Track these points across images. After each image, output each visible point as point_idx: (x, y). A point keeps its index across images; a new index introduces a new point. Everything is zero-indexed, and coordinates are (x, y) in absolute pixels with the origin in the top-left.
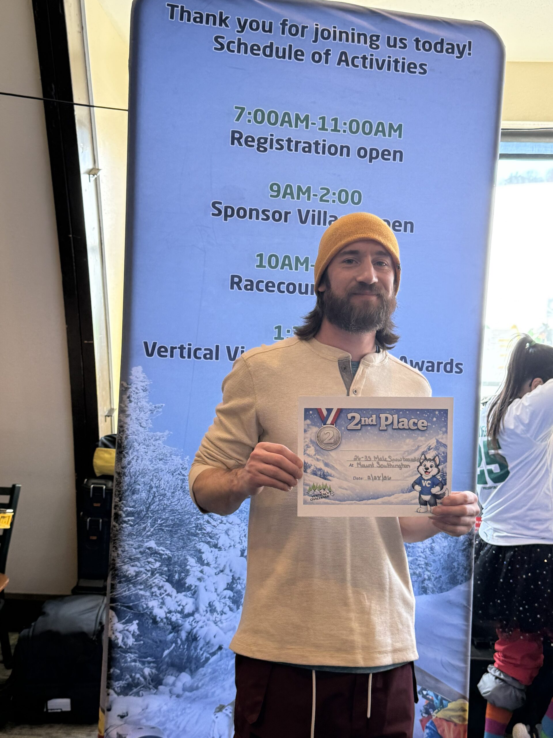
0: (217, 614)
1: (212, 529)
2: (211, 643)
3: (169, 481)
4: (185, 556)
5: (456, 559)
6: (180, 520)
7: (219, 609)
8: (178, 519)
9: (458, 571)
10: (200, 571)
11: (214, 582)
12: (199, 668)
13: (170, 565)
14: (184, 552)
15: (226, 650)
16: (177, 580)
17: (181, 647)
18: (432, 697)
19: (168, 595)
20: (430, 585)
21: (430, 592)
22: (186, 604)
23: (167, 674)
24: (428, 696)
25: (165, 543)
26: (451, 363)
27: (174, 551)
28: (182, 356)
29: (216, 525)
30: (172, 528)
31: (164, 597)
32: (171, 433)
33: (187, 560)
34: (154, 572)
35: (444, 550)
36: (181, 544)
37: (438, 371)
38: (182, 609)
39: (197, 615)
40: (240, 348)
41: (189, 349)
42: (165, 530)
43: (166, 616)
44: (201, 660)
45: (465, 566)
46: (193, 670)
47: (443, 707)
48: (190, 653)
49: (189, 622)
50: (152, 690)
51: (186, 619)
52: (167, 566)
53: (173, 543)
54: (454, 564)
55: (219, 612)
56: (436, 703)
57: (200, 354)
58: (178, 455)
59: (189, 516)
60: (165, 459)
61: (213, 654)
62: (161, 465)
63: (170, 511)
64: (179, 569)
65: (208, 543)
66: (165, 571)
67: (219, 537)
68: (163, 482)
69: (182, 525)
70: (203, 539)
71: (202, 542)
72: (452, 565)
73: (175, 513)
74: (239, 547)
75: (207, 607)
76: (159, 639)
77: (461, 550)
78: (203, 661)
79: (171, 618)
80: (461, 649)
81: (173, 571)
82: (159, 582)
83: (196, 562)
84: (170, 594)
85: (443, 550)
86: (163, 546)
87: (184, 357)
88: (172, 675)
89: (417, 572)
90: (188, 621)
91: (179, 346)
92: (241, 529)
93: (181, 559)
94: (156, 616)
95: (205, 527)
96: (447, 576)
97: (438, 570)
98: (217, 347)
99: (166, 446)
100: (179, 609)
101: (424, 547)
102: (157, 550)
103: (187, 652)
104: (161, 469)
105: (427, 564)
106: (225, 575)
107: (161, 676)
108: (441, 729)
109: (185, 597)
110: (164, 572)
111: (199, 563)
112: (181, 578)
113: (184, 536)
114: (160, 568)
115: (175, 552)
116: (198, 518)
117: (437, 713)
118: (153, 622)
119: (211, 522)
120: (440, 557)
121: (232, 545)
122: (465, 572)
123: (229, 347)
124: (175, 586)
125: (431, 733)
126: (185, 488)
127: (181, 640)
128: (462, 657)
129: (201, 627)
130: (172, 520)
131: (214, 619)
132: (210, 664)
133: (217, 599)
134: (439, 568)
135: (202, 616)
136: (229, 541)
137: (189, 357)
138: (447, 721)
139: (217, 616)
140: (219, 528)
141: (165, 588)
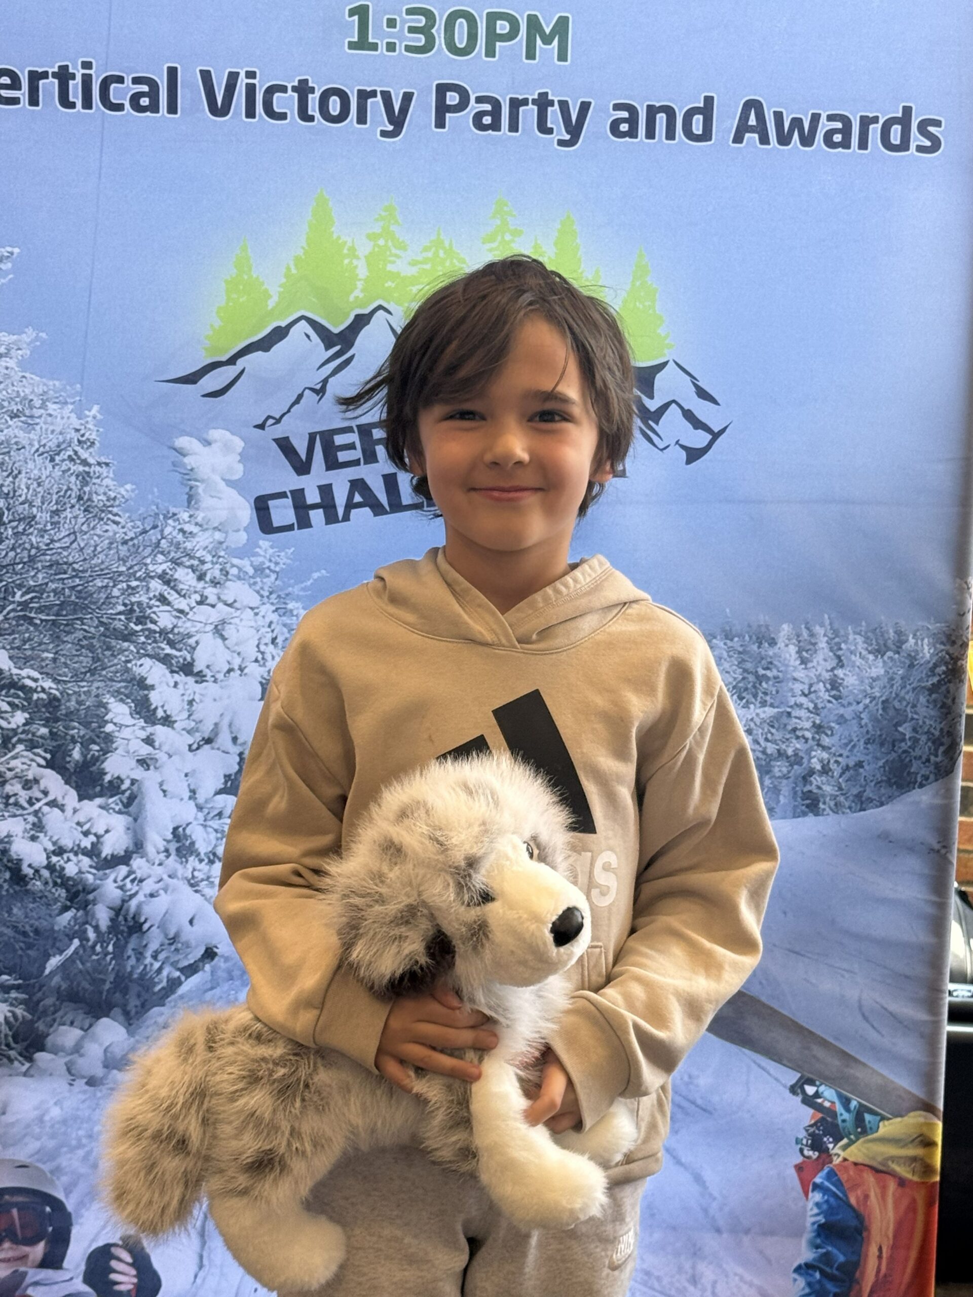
0: (197, 862)
1: (175, 621)
2: (183, 938)
3: (44, 477)
4: (97, 696)
5: (910, 715)
6: (80, 592)
7: (203, 847)
8: (72, 588)
9: (913, 747)
10: (143, 740)
11: (186, 771)
12: (149, 1010)
13: (57, 720)
14: (96, 684)
15: (227, 959)
16: (78, 761)
17: (98, 948)
18: (833, 1103)
19: (53, 804)
20: (828, 789)
21: (828, 809)
22: (107, 831)
23: (58, 1020)
24: (819, 1101)
25: (39, 656)
26: (905, 120)
27: (64, 681)
28: (66, 103)
29: (187, 609)
30: (57, 615)
31: (40, 808)
32: (43, 335)
33: (106, 708)
34: (12, 738)
35: (872, 688)
36: (86, 661)
37: (863, 145)
38: (92, 844)
39: (137, 862)
40: (242, 75)
41: (87, 81)
42: (38, 622)
43: (49, 863)
44: (155, 984)
45: (937, 733)
46: (133, 1013)
47: (865, 1132)
48: (124, 967)
49: (115, 881)
50: (16, 1063)
51: (107, 871)
52: (47, 722)
53: (63, 660)
54: (900, 729)
55: (202, 856)
56: (844, 1121)
57: (120, 93)
58: (66, 403)
59: (106, 581)
60: (27, 412)
61: (191, 970)
62: (16, 431)
63: (51, 566)
64: (82, 733)
65: (166, 660)
66: (41, 737)
67: (197, 643)
68: (24, 480)
69: (86, 607)
70: (149, 647)
71: (148, 656)
72: (897, 730)
73: (65, 573)
74: (256, 672)
75: (168, 841)
76: (31, 926)
77: (924, 687)
78: (163, 988)
79: (63, 869)
80: (920, 970)
81: (64, 738)
82: (25, 767)
83: (131, 714)
84: (60, 799)
85: (868, 688)
86: (32, 668)
87: (72, 105)
88: (72, 1023)
89: (790, 752)
90: (112, 877)
91: (56, 70)
92: (260, 622)
93: (88, 703)
94: (20, 861)
95: (154, 613)
96: (881, 763)
97: (854, 746)
98: (172, 72)
99: (27, 375)
100: (87, 843)
101: (812, 678)
102: (15, 677)
103: (114, 962)
104: (16, 443)
105: (818, 728)
106: (219, 753)
107: (41, 1026)
108: (859, 1192)
109: (104, 812)
110: (40, 740)
111: (141, 717)
112: (89, 756)
113: (94, 638)
114: (27, 728)
115: (69, 685)
116: (133, 588)
117: (845, 1148)
118: (11, 878)
119: (170, 598)
120: (861, 706)
121: (236, 667)
122: (936, 750)
123: (209, 72)
124: (74, 778)
125: (827, 1201)
126: (89, 500)
127: (96, 928)
128: (923, 993)
129: (152, 895)
130: (54, 591)
131: (190, 876)
132: (182, 997)
133: (196, 819)
134: (855, 739)
135: (153, 864)
136: (227, 655)
137: (87, 104)
138: (876, 1171)
139: (199, 866)
140: (196, 618)
141: (43, 784)
